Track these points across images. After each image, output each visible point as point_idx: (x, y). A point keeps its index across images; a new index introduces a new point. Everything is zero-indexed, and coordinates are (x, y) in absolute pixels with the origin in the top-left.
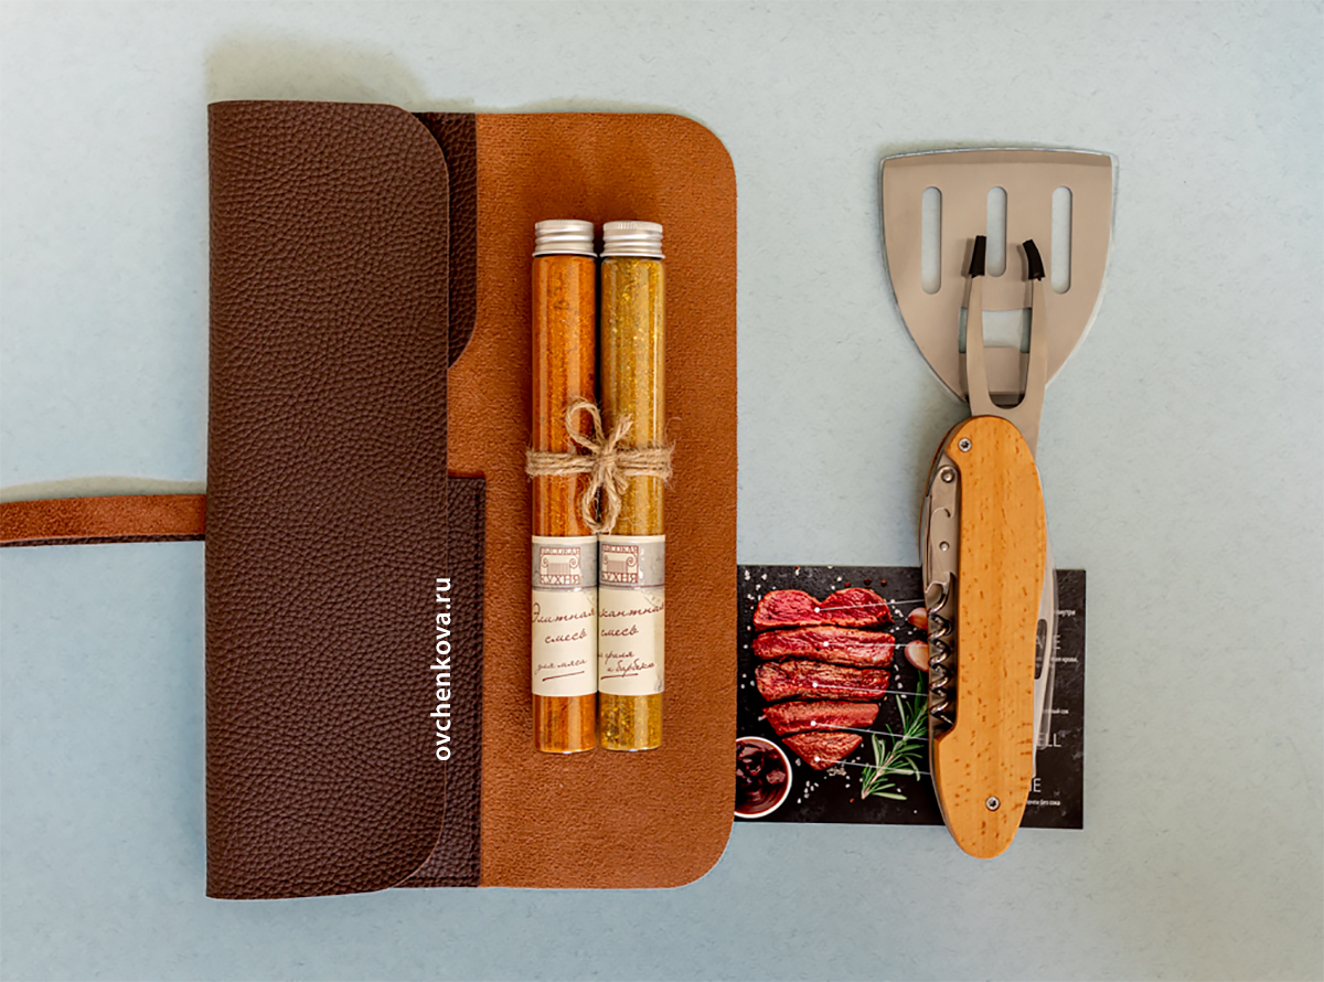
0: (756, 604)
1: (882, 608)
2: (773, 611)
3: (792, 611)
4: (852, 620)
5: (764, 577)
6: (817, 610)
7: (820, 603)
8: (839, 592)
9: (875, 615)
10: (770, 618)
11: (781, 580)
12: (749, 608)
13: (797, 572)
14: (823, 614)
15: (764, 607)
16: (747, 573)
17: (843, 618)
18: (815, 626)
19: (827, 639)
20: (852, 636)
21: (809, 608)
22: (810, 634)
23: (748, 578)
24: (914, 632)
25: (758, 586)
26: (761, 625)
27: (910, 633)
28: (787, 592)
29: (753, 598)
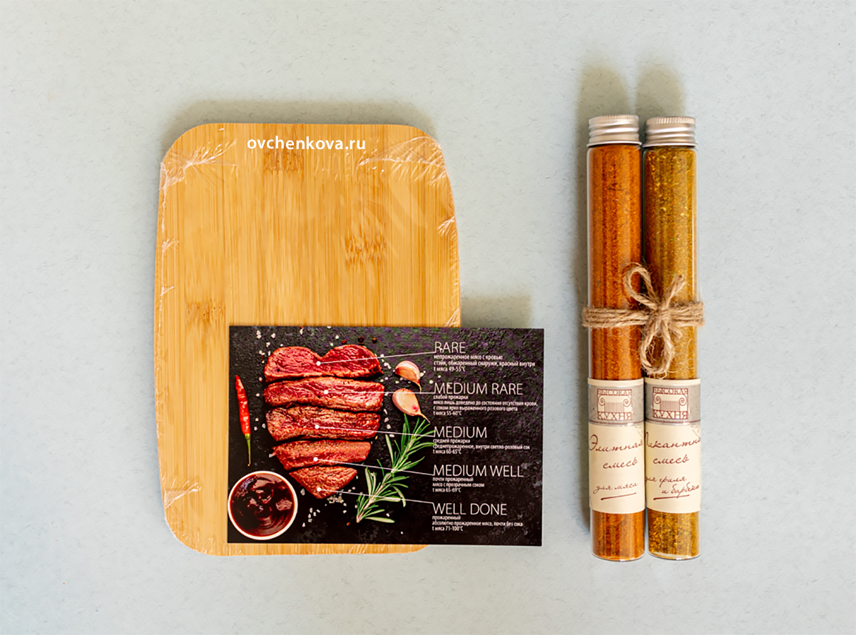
0: (266, 359)
1: (373, 361)
2: (281, 365)
3: (297, 364)
4: (348, 372)
5: (273, 336)
6: (318, 363)
7: (321, 358)
8: (336, 348)
9: (367, 367)
10: (278, 370)
11: (287, 338)
12: (259, 363)
13: (301, 332)
14: (324, 367)
15: (273, 361)
16: (258, 332)
17: (340, 370)
18: (317, 377)
19: (327, 388)
20: (348, 385)
21: (311, 362)
22: (313, 384)
23: (259, 337)
24: (400, 382)
25: (268, 344)
26: (271, 377)
27: (397, 382)
28: (293, 348)
29: (264, 354)
